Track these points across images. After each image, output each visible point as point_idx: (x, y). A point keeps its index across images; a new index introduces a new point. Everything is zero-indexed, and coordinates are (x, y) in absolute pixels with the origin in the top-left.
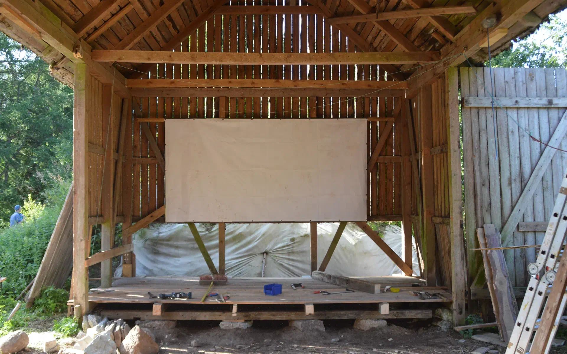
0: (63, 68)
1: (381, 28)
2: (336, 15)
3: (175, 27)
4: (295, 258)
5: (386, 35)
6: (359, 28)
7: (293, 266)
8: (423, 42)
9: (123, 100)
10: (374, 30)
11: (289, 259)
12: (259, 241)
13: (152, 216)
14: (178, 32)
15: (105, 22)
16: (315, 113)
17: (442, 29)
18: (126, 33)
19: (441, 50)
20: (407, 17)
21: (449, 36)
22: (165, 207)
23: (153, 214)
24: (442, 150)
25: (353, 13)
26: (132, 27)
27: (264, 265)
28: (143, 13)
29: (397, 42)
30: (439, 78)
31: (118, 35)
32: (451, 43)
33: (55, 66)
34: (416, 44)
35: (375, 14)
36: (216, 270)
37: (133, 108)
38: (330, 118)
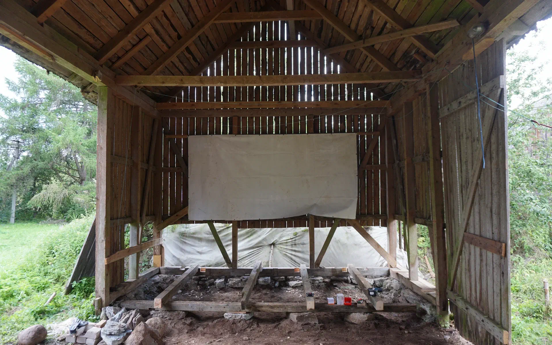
0: (93, 91)
1: (368, 54)
2: (329, 46)
3: (194, 59)
4: (296, 249)
5: (372, 60)
6: (349, 56)
7: (295, 256)
8: (405, 64)
9: (154, 121)
10: (362, 56)
11: (292, 250)
12: (268, 234)
13: (177, 215)
14: (199, 64)
15: (127, 52)
16: (312, 129)
17: (423, 49)
18: (150, 63)
19: (422, 69)
20: (391, 39)
21: (430, 54)
22: (188, 208)
23: (178, 213)
24: (423, 160)
25: (343, 42)
26: (154, 57)
27: (271, 254)
28: (163, 46)
29: (382, 65)
30: (420, 95)
31: (143, 64)
32: (433, 60)
33: (85, 90)
34: (399, 66)
35: (362, 41)
36: (230, 261)
37: (163, 127)
38: (325, 133)
